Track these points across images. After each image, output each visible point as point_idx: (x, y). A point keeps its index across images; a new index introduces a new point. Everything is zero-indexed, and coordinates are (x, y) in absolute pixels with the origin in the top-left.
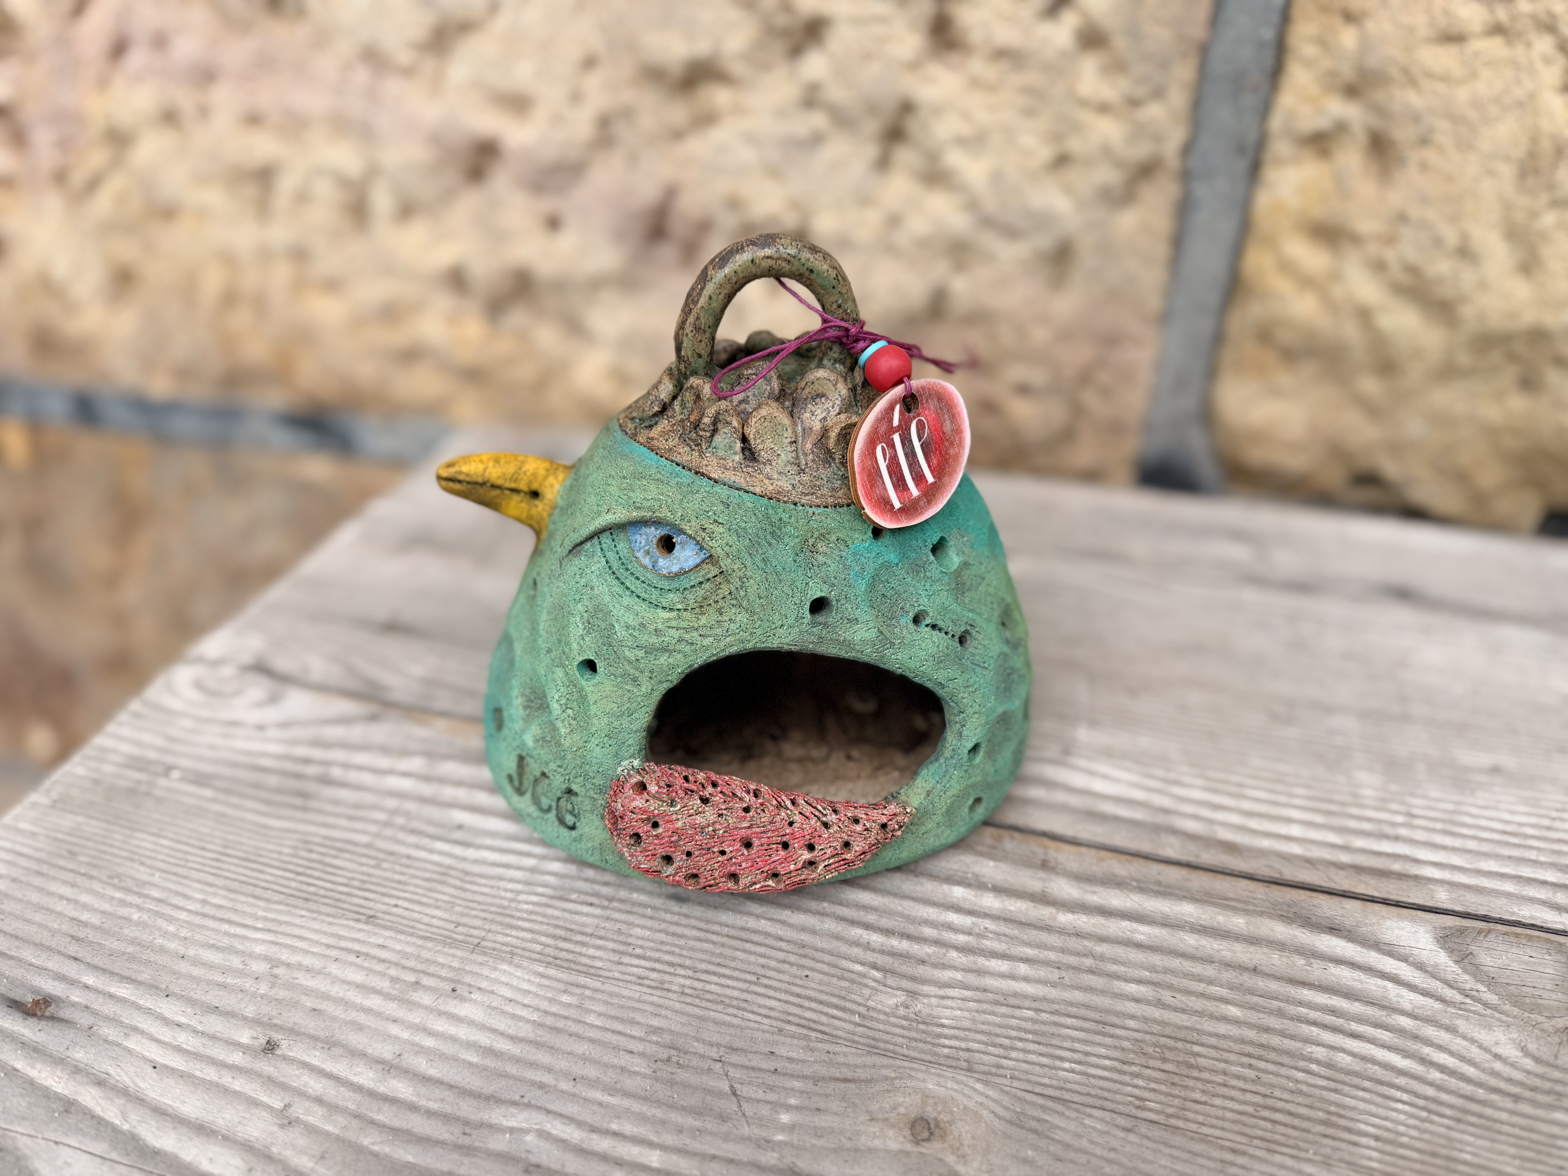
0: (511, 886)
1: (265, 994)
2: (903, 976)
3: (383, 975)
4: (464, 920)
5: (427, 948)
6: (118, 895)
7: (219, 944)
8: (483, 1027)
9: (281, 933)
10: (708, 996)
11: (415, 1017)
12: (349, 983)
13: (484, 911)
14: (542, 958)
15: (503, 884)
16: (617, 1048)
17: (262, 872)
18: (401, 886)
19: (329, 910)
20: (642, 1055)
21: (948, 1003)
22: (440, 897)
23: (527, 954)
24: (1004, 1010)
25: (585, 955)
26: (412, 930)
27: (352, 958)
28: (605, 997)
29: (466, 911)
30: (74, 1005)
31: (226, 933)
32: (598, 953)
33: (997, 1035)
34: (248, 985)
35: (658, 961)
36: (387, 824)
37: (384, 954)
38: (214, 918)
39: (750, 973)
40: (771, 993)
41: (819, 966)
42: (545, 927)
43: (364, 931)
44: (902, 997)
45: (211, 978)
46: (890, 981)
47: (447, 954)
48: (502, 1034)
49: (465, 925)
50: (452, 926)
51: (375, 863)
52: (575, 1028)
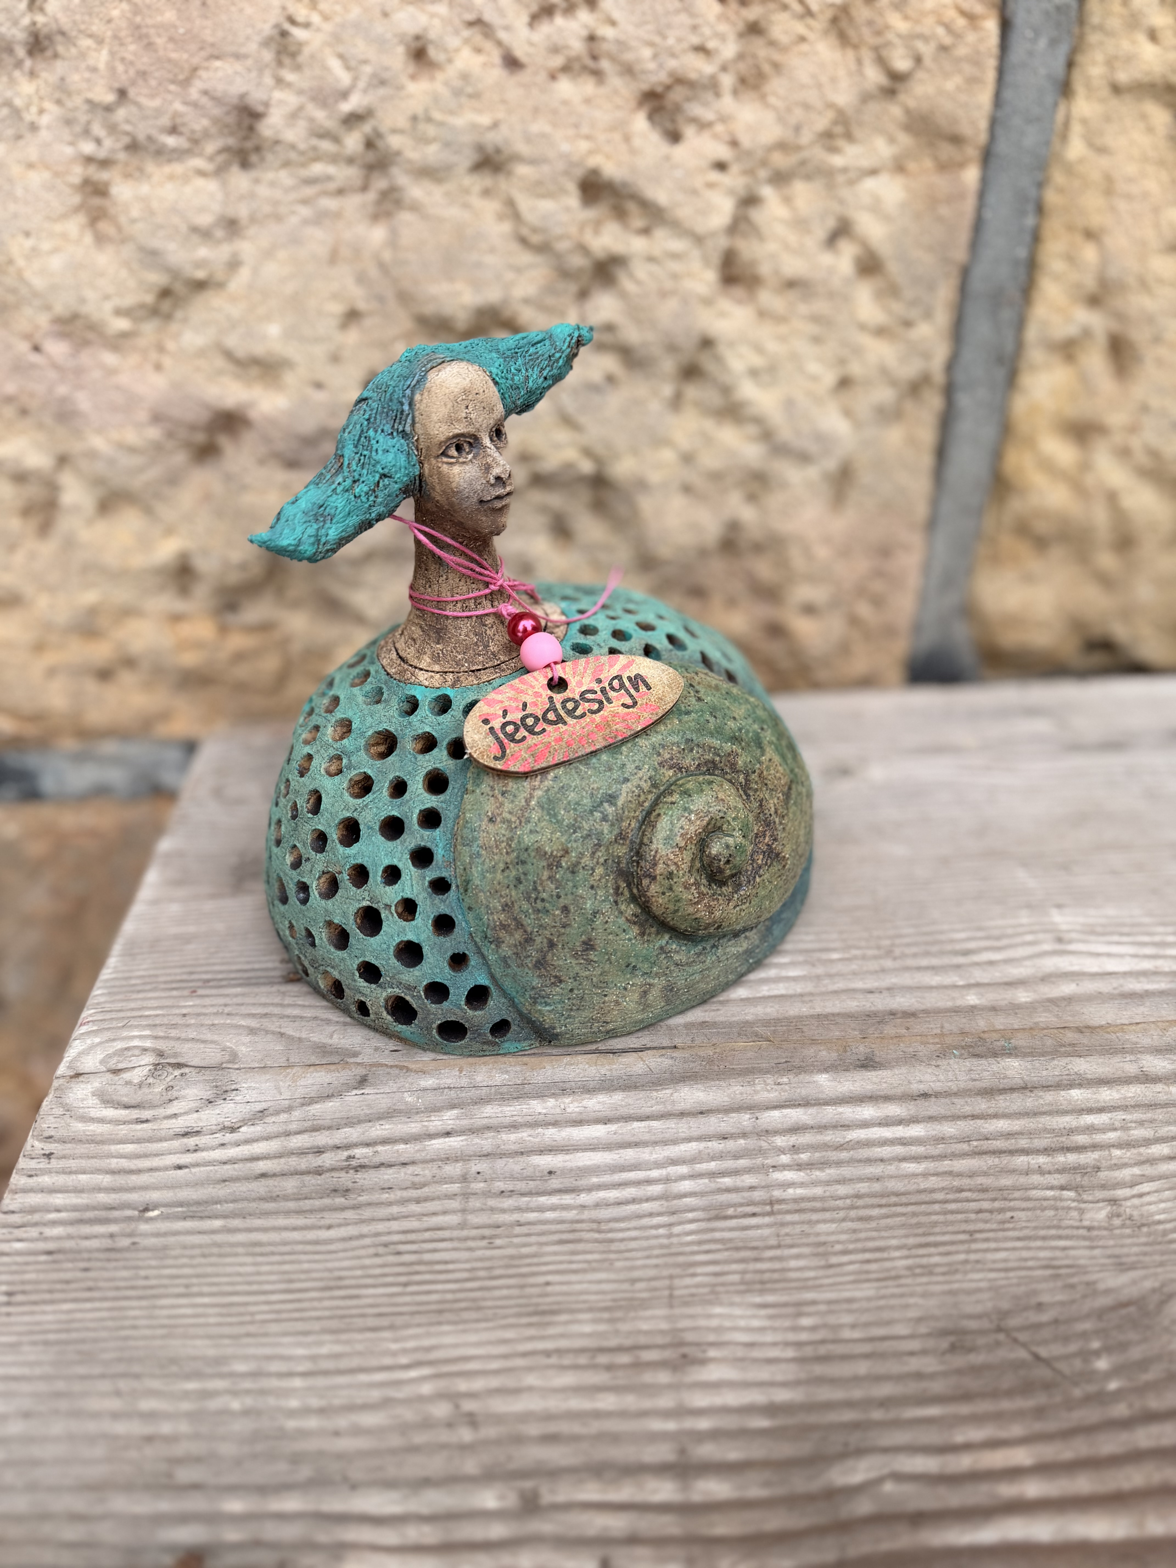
0: (657, 1221)
1: (474, 1442)
2: (1093, 1187)
3: (594, 1367)
4: (636, 1274)
5: (619, 1320)
8: (747, 1384)
9: (436, 1361)
10: (938, 1270)
11: (665, 1401)
12: (562, 1390)
13: (649, 1257)
14: (750, 1287)
15: (646, 1222)
16: (896, 1355)
17: (358, 1297)
18: (535, 1260)
19: (473, 1315)
20: (924, 1352)
21: (1147, 1199)
22: (591, 1257)
23: (732, 1288)
25: (788, 1270)
26: (586, 1305)
27: (543, 1360)
28: (845, 1306)
29: (628, 1264)
30: (236, 1546)
31: (370, 1385)
32: (801, 1263)
34: (444, 1438)
35: (865, 1251)
36: (465, 1195)
37: (577, 1344)
38: (339, 1372)
39: (959, 1233)
40: (993, 1245)
41: (1014, 1204)
42: (726, 1253)
43: (533, 1324)
44: (1106, 1208)
46: (1085, 1196)
47: (645, 1318)
48: (771, 1384)
49: (639, 1280)
50: (626, 1286)
51: (484, 1243)
52: (840, 1349)
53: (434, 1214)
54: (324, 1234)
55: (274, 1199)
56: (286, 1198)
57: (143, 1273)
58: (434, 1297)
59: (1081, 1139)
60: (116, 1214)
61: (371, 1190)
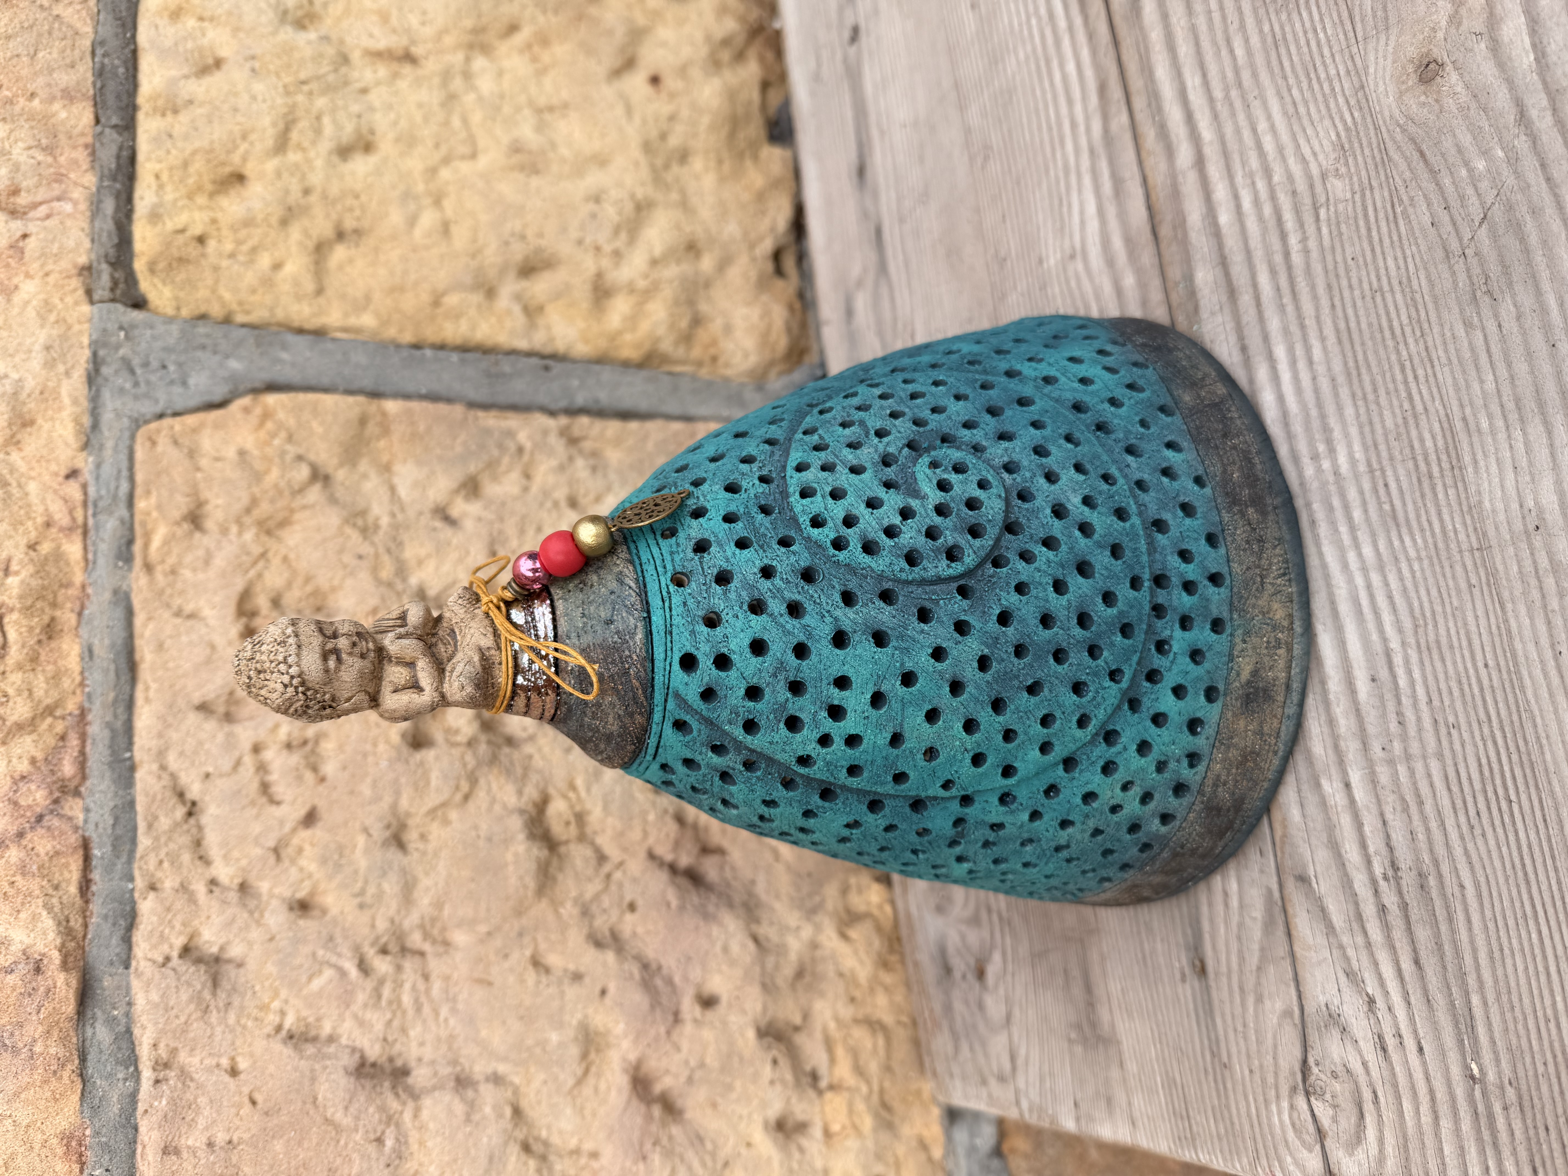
0: (1407, 574)
2: (1313, 195)
4: (1463, 585)
5: (1511, 593)
10: (1414, 314)
13: (1444, 576)
14: (1459, 478)
15: (1410, 584)
16: (1503, 339)
17: (1529, 845)
18: (1464, 680)
19: (1529, 730)
20: (1496, 316)
21: (1317, 148)
22: (1452, 629)
23: (1463, 496)
24: (1302, 110)
25: (1436, 446)
26: (1502, 625)
28: (1464, 392)
29: (1453, 593)
32: (1427, 436)
33: (1324, 95)
35: (1406, 382)
36: (1407, 758)
37: (1542, 628)
39: (1375, 303)
40: (1382, 272)
41: (1339, 258)
42: (1429, 505)
43: (1530, 672)
44: (1331, 181)
46: (1322, 199)
47: (1506, 569)
49: (1468, 581)
50: (1476, 592)
51: (1454, 732)
52: (1506, 390)
53: (1432, 785)
54: (1470, 891)
55: (1439, 946)
56: (1437, 934)
57: (1541, 1069)
58: (1517, 770)
59: (1267, 210)
60: (1481, 1108)
61: (1416, 851)
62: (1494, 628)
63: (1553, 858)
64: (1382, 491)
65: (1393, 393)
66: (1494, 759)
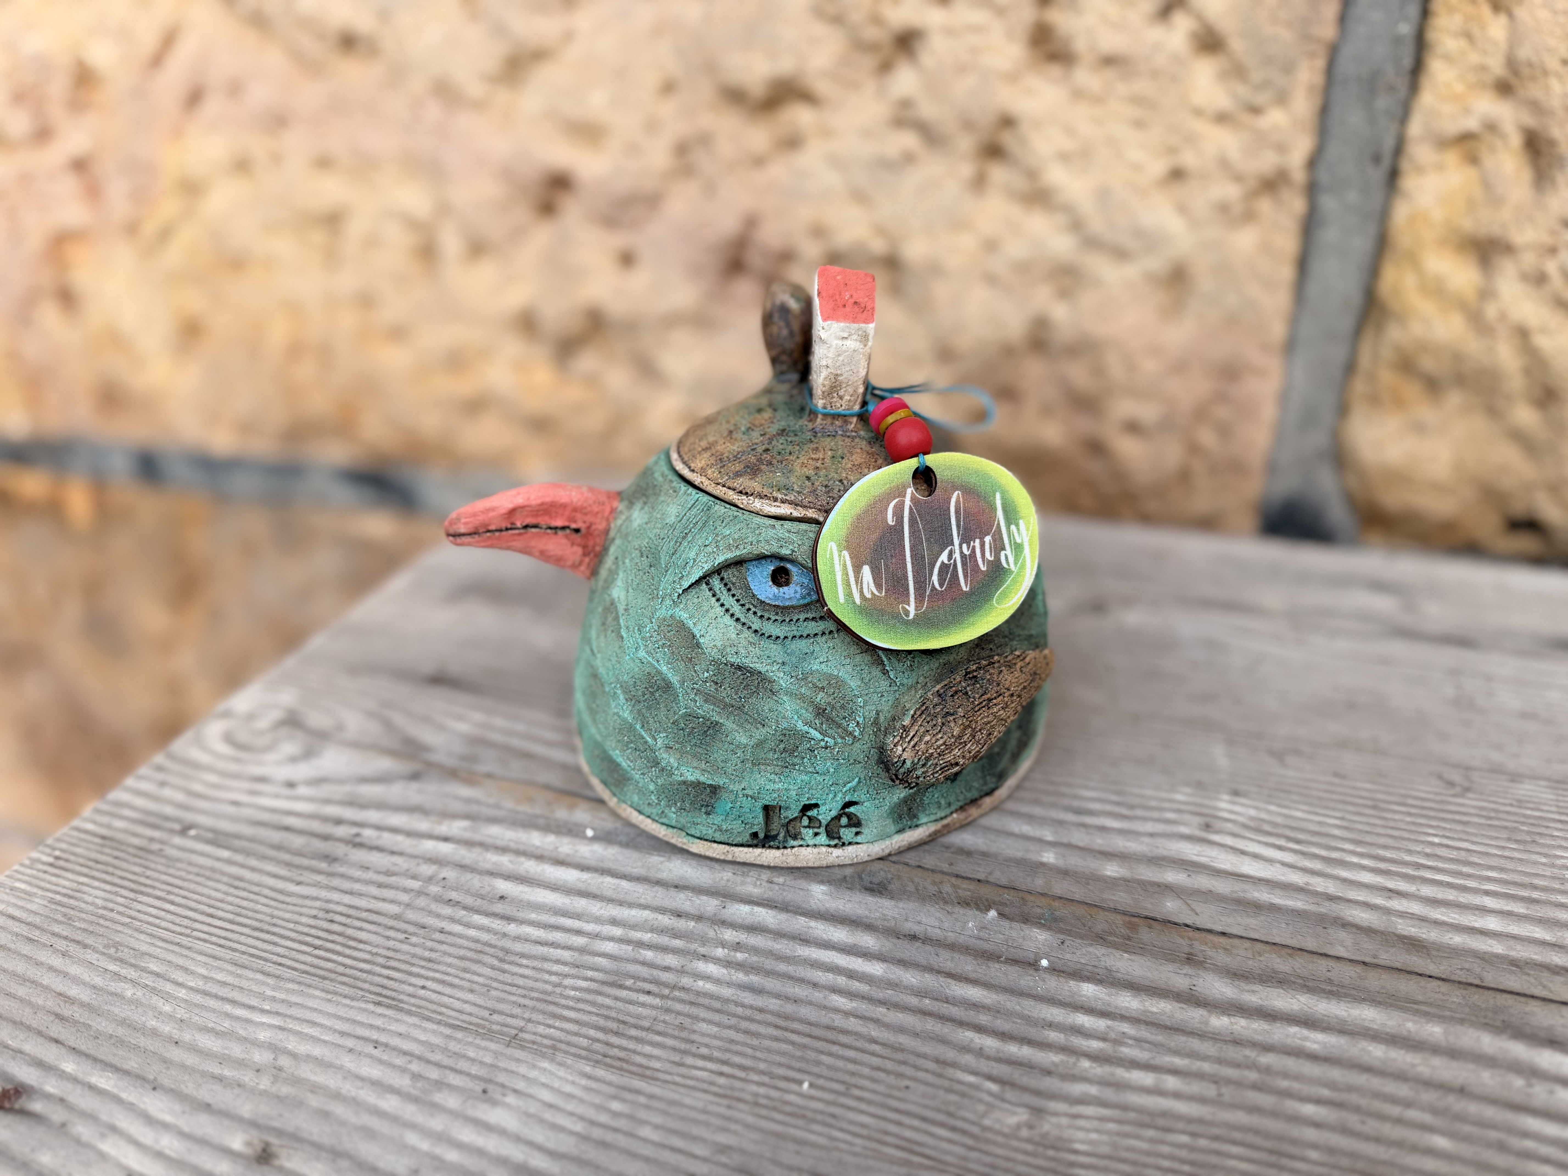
0: (556, 968)
1: (266, 1091)
2: (1025, 1089)
3: (404, 1070)
4: (500, 1006)
5: (455, 1039)
6: (112, 967)
7: (219, 1028)
8: (518, 1139)
9: (290, 1017)
10: (788, 1109)
11: (437, 1123)
12: (362, 1079)
13: (524, 996)
14: (590, 1055)
15: (546, 966)
17: (275, 944)
18: (430, 965)
19: (346, 990)
21: (1082, 1123)
22: (476, 978)
23: (573, 1050)
24: (1150, 1133)
25: (639, 1054)
26: (440, 1017)
27: (369, 1049)
28: (663, 1106)
29: (503, 995)
30: (48, 1097)
31: (229, 1016)
32: (656, 1052)
34: (246, 1079)
35: (726, 1063)
36: (420, 893)
37: (406, 1046)
38: (216, 997)
39: (837, 1081)
40: (863, 1106)
41: (920, 1075)
42: (595, 1018)
43: (384, 1016)
44: (1023, 1116)
45: (205, 1069)
46: (1010, 1095)
47: (478, 1047)
48: (540, 1148)
49: (500, 1013)
50: (486, 1014)
51: (402, 936)
52: (627, 1143)
53: (384, 900)
54: (292, 888)
55: (280, 849)
58: (329, 965)
59: (1054, 1036)
60: (168, 824)
61: (352, 865)
62: (444, 1010)
63: (252, 955)
64: (647, 986)
65: (727, 1045)
66: (355, 954)
